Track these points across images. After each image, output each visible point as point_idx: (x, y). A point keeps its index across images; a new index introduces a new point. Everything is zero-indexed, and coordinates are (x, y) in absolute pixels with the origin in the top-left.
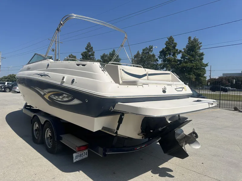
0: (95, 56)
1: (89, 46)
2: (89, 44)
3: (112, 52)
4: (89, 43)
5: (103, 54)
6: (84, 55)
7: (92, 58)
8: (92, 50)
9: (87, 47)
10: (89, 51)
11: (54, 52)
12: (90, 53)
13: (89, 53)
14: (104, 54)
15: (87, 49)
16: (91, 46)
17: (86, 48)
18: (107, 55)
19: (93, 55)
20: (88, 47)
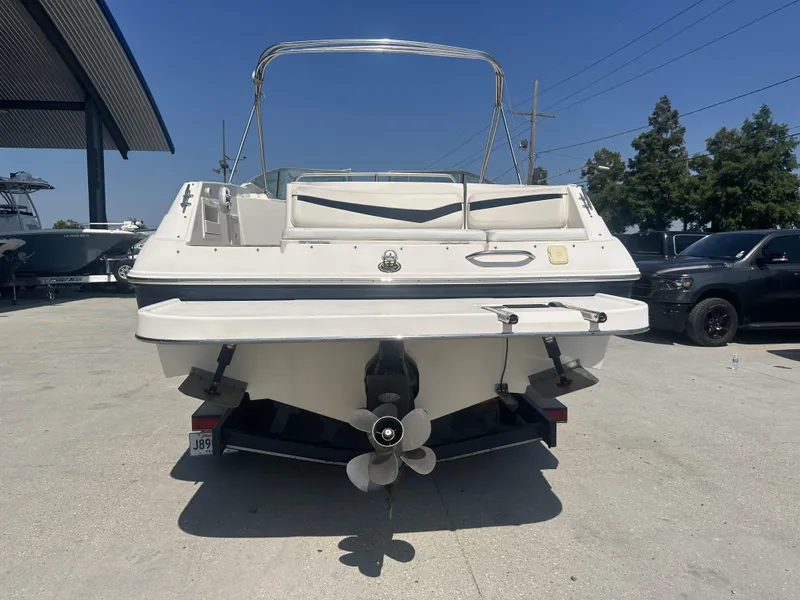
0: (684, 145)
1: (662, 110)
2: (665, 101)
3: (757, 117)
4: (665, 97)
5: (719, 130)
6: (644, 147)
7: (674, 151)
8: (676, 123)
9: (654, 114)
10: (661, 129)
11: (528, 149)
12: (667, 136)
13: (664, 136)
14: (724, 130)
15: (657, 122)
16: (672, 110)
17: (650, 119)
18: (732, 133)
19: (678, 140)
20: (659, 116)
